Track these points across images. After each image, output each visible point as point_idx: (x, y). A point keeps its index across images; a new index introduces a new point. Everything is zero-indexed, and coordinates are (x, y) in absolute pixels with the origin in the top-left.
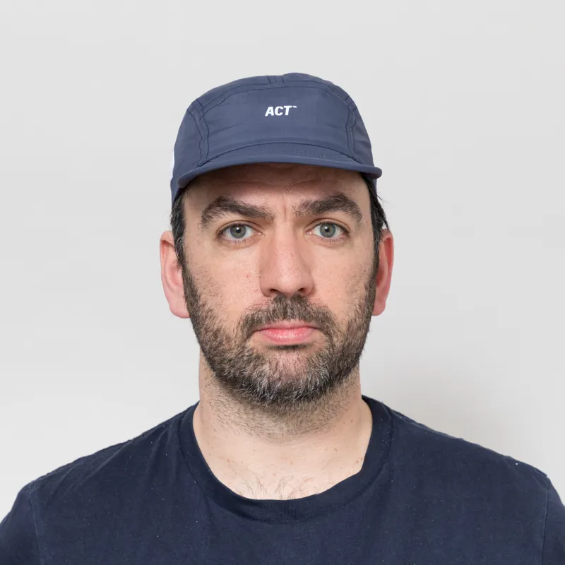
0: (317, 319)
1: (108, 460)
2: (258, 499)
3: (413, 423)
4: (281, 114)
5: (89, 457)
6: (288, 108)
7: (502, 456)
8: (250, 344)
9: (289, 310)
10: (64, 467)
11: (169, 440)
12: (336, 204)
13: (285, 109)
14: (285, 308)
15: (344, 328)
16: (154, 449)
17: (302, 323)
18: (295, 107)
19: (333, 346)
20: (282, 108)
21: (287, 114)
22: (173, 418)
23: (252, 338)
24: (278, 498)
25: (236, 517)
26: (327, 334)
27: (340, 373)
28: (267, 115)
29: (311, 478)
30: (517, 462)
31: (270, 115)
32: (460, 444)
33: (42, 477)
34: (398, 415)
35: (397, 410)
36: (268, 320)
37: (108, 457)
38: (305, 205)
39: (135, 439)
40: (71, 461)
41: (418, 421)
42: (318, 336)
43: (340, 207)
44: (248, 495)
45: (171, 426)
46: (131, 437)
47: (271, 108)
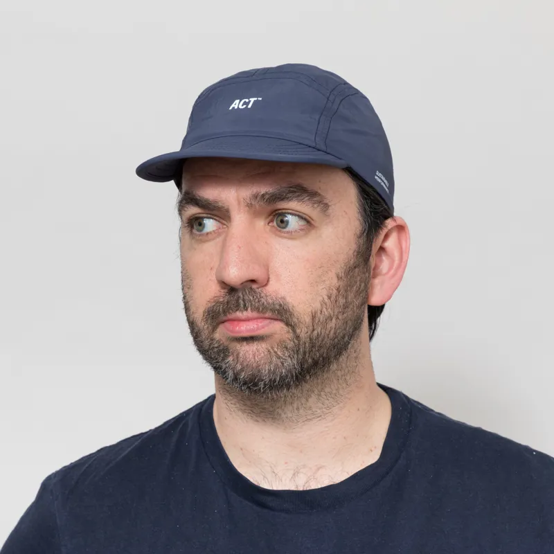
0: (273, 310)
1: (129, 449)
2: (275, 489)
3: (432, 412)
4: (245, 106)
5: (110, 447)
6: (252, 100)
7: (520, 445)
8: (217, 335)
9: (241, 302)
10: (87, 456)
11: (189, 429)
12: (289, 195)
13: (250, 101)
14: (237, 301)
15: (308, 319)
16: (174, 439)
17: (255, 314)
18: (260, 99)
19: (298, 337)
20: (247, 100)
21: (250, 106)
22: (194, 407)
23: (218, 330)
24: (293, 488)
25: (255, 507)
26: (287, 324)
27: (316, 363)
28: (231, 108)
29: (324, 466)
30: (535, 451)
31: (234, 108)
32: (478, 433)
33: (65, 467)
34: (416, 404)
35: (416, 399)
36: (224, 312)
37: (129, 447)
38: (255, 196)
39: (157, 429)
40: (94, 450)
41: (437, 410)
42: (278, 328)
43: (296, 197)
44: (265, 485)
45: (191, 415)
46: (153, 427)
47: (237, 101)
